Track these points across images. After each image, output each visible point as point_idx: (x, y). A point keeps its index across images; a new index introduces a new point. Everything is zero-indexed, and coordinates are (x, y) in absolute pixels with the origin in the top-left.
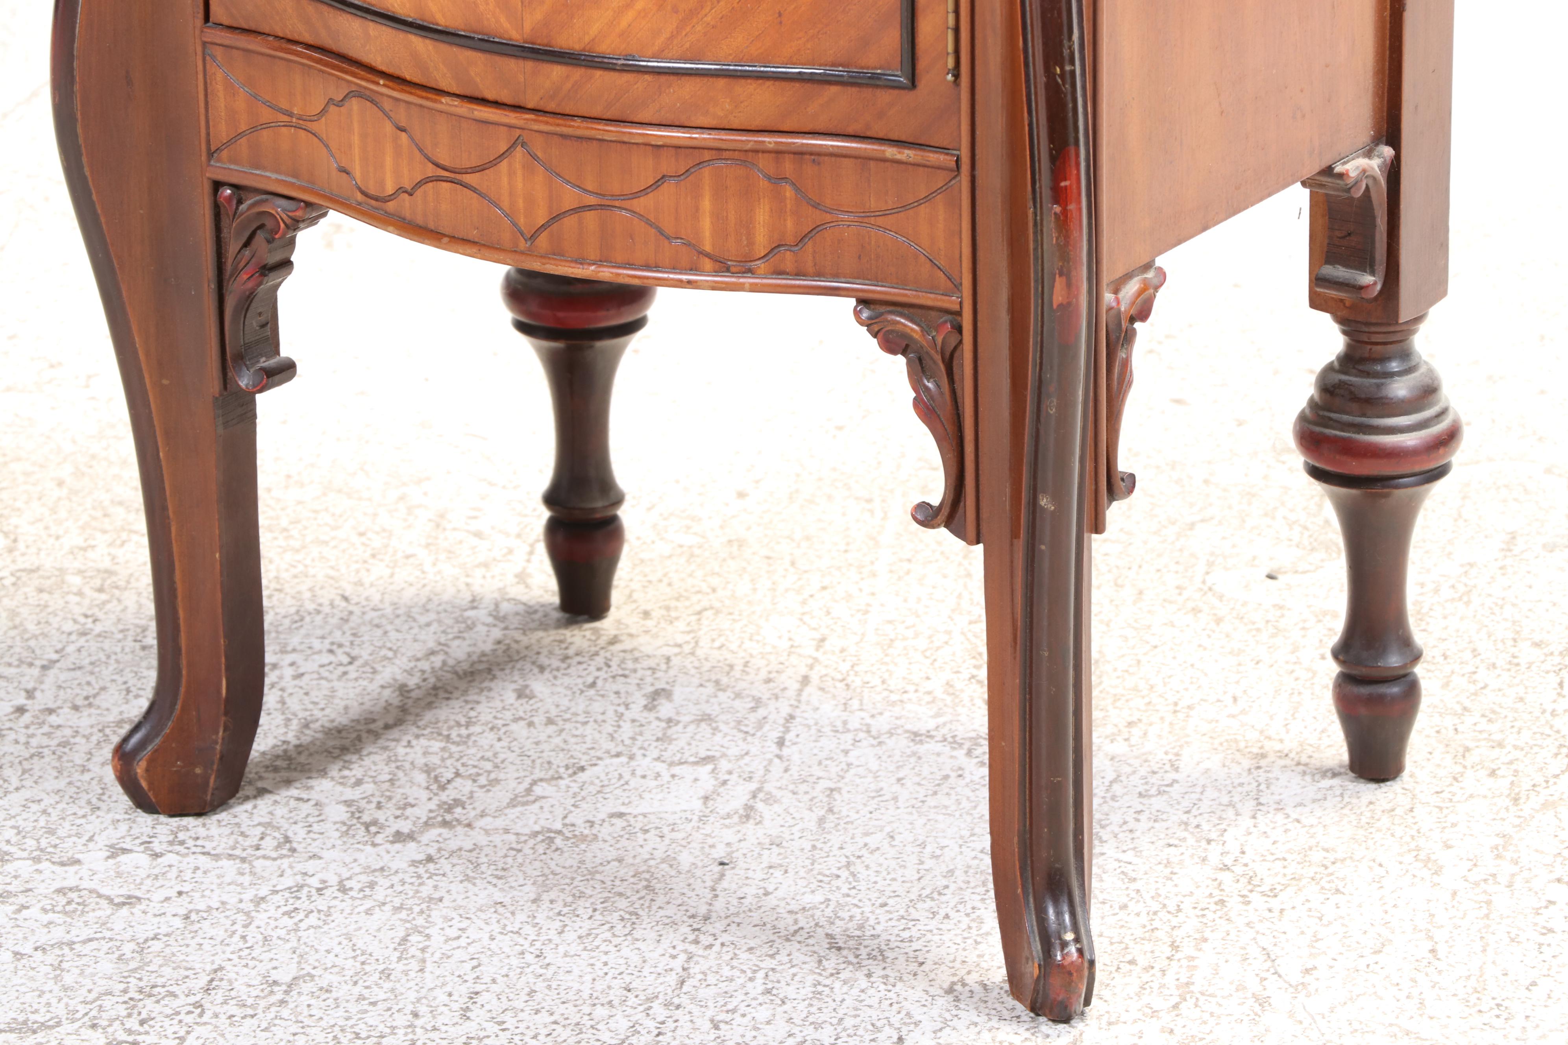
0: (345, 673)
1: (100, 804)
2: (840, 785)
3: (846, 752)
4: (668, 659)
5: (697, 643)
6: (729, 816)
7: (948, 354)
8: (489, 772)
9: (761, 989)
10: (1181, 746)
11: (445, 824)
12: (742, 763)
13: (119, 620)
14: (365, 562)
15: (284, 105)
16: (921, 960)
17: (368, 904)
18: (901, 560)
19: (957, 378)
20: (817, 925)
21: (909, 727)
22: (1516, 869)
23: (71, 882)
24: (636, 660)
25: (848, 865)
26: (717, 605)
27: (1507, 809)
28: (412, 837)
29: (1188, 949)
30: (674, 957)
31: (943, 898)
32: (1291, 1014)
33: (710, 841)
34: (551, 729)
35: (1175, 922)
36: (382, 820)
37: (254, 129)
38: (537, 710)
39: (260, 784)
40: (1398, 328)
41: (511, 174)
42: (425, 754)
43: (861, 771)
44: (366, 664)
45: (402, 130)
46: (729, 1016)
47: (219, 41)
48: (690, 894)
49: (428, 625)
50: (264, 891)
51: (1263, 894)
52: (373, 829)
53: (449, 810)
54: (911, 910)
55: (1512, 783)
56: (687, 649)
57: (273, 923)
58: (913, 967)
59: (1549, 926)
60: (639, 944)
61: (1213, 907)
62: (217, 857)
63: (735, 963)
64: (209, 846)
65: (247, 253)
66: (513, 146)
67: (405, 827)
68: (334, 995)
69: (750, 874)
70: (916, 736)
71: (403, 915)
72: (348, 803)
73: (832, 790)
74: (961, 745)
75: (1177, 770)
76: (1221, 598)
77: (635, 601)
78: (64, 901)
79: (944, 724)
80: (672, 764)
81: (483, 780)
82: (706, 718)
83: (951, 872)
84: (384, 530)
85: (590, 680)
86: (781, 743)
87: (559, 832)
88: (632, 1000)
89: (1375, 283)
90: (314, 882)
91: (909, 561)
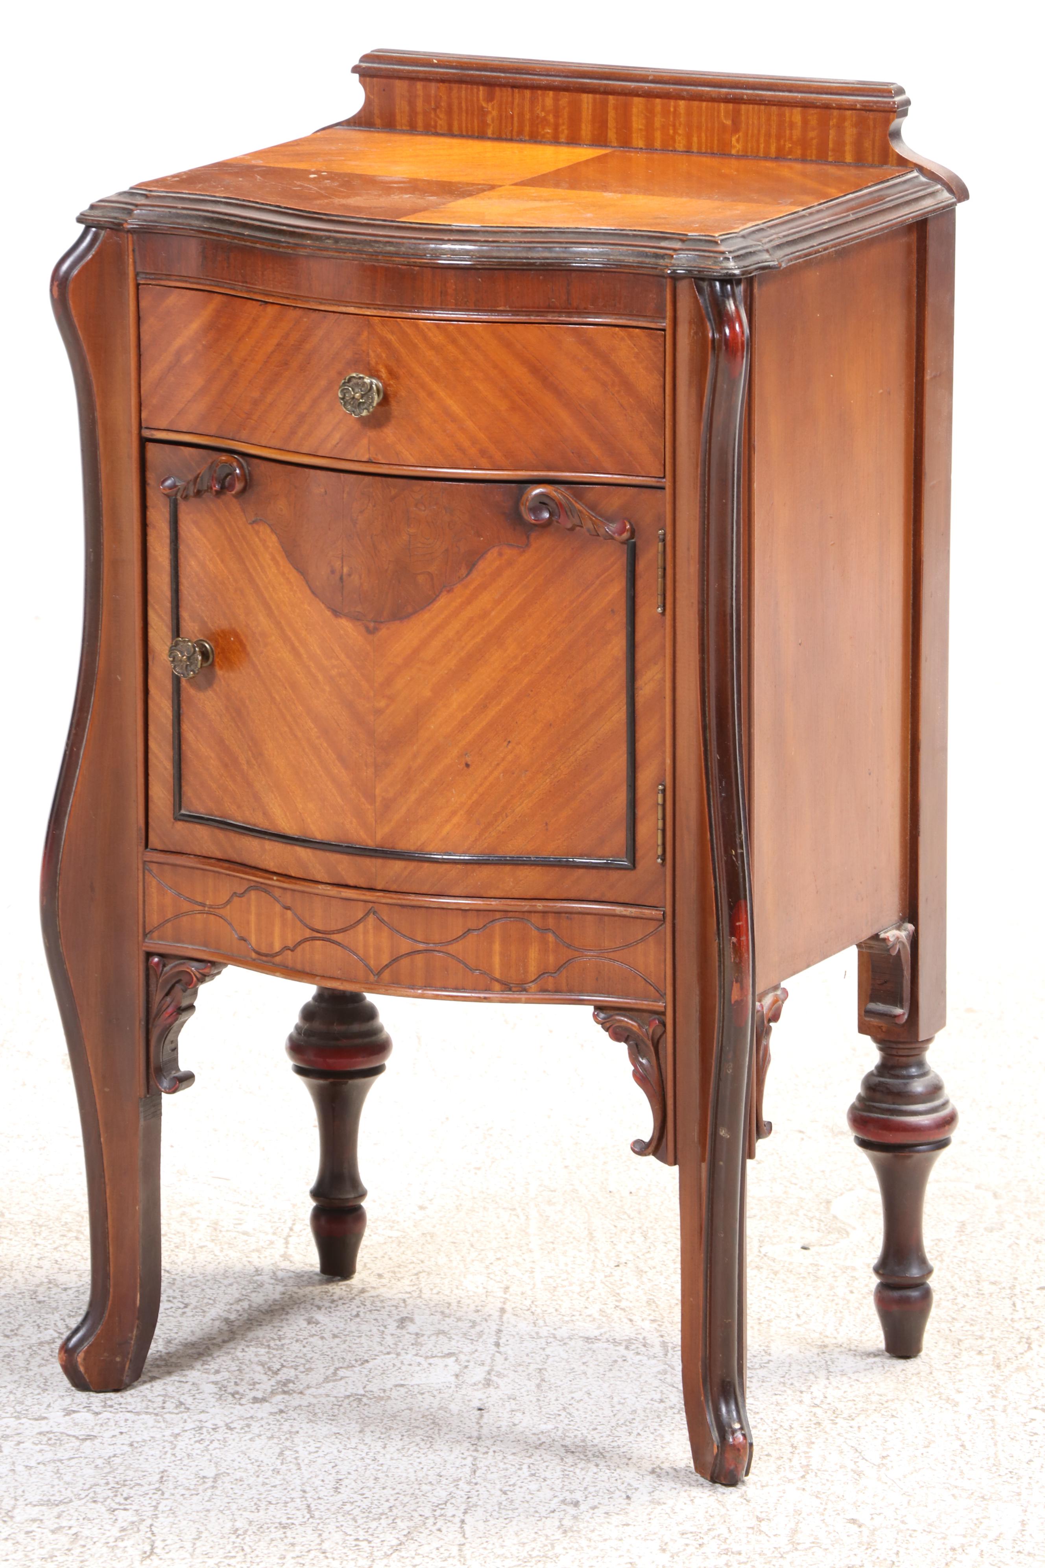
0: (184, 1313)
1: (46, 1387)
2: (545, 1366)
3: (544, 1349)
4: (404, 1301)
5: (421, 1291)
6: (475, 1384)
7: (656, 1040)
8: (304, 1365)
9: (527, 1474)
10: (769, 1342)
11: (284, 1392)
12: (474, 1356)
13: (15, 1287)
14: (172, 1251)
15: (199, 899)
16: (628, 1457)
17: (249, 1436)
18: (547, 1243)
19: (661, 1056)
20: (554, 1440)
21: (581, 1335)
22: (1006, 1403)
23: (47, 1429)
24: (382, 1301)
25: (564, 1409)
26: (426, 1269)
27: (994, 1372)
28: (264, 1400)
29: (802, 1448)
30: (464, 1459)
31: (633, 1425)
32: (879, 1479)
33: (467, 1398)
34: (337, 1340)
35: (790, 1434)
36: (241, 1391)
37: (177, 916)
38: (324, 1330)
39: (150, 1374)
40: (917, 1045)
41: (366, 932)
42: (256, 1355)
43: (557, 1359)
44: (196, 1307)
45: (288, 908)
46: (511, 1488)
47: (154, 860)
48: (463, 1426)
49: (231, 1285)
50: (177, 1431)
51: (845, 1419)
52: (237, 1396)
53: (285, 1385)
54: (614, 1431)
55: (994, 1358)
56: (415, 1294)
57: (190, 1447)
58: (626, 1460)
59: (1034, 1431)
60: (438, 1453)
61: (813, 1426)
62: (138, 1413)
63: (505, 1461)
64: (130, 1408)
65: (168, 999)
66: (367, 914)
67: (260, 1395)
68: (246, 1482)
69: (500, 1415)
70: (587, 1339)
71: (276, 1441)
72: (215, 1383)
73: (540, 1370)
74: (620, 1344)
75: (770, 1354)
76: (774, 1260)
77: (369, 1269)
78: (46, 1439)
79: (605, 1333)
80: (427, 1357)
81: (301, 1369)
82: (440, 1332)
83: (634, 1412)
84: (178, 1233)
85: (354, 1313)
86: (497, 1345)
87: (364, 1395)
88: (444, 1481)
89: (904, 1014)
90: (209, 1425)
91: (553, 1243)
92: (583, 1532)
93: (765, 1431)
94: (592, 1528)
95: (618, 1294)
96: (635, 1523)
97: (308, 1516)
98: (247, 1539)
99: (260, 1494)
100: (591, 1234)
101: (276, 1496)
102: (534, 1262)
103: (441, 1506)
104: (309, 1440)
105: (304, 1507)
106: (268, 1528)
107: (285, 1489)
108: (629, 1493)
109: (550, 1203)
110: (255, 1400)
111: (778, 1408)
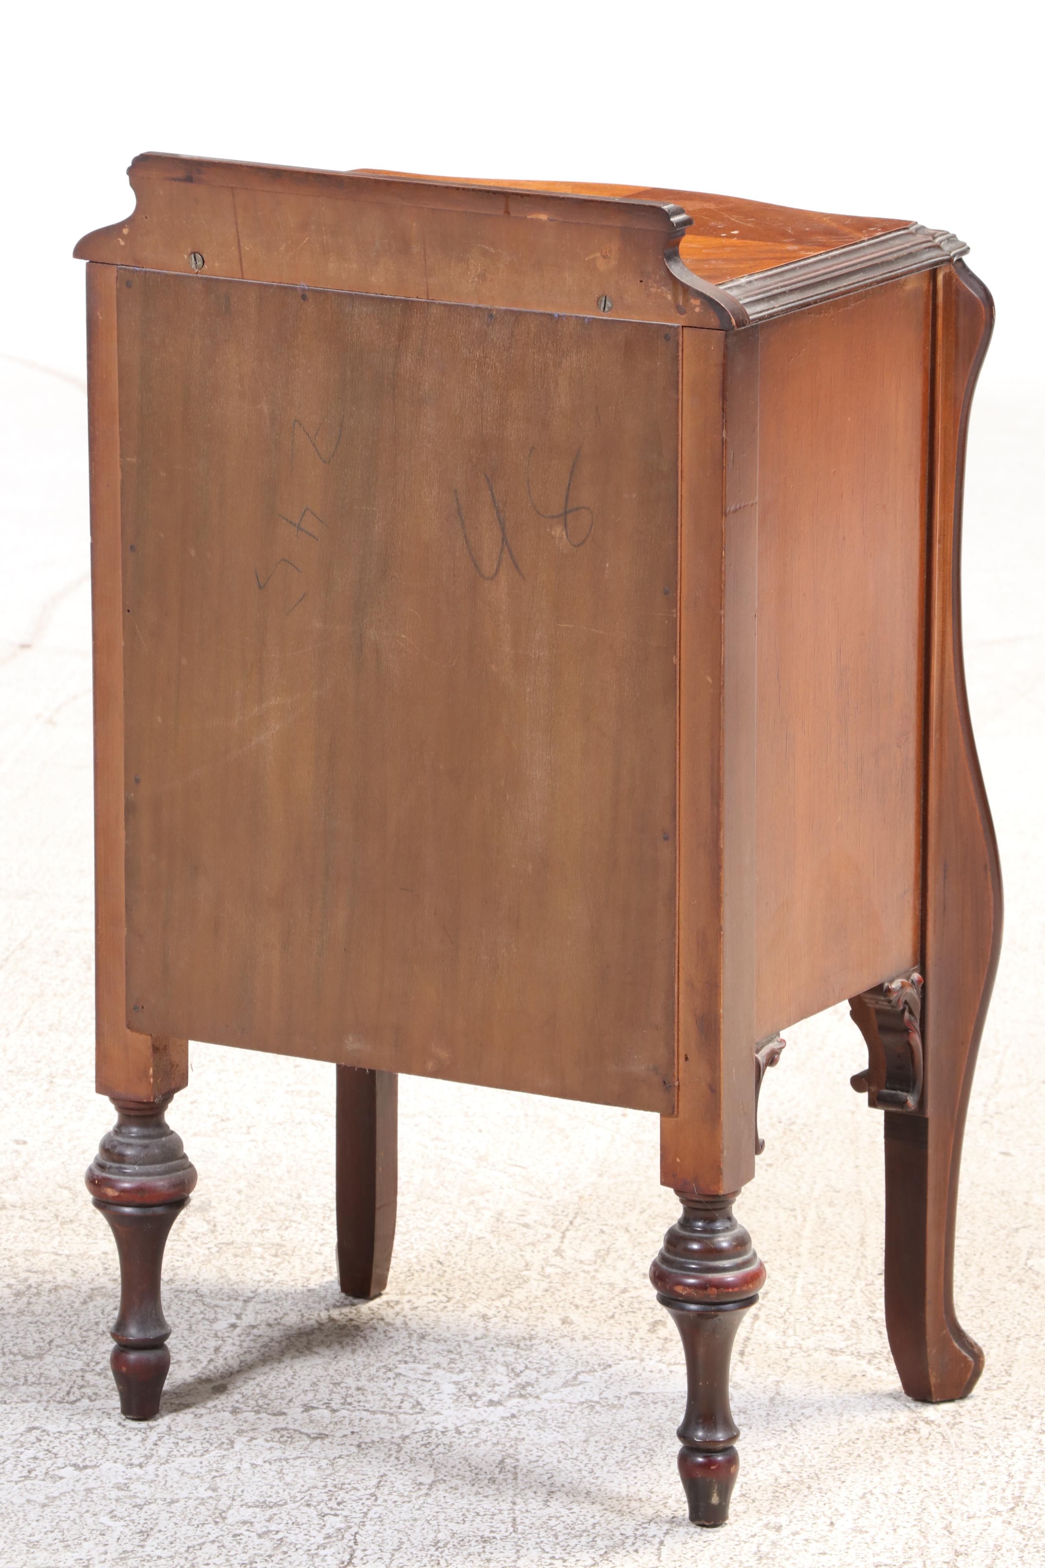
92: (778, 1560)
93: (986, 1457)
94: (788, 1556)
95: (874, 1304)
96: (832, 1552)
97: (511, 1529)
98: (446, 1551)
99: (470, 1504)
100: (863, 1239)
101: (485, 1506)
102: (799, 1266)
103: (644, 1525)
104: (533, 1448)
105: (510, 1520)
106: (469, 1541)
107: (496, 1500)
108: (834, 1520)
109: (831, 1204)
110: (491, 1403)
111: (1005, 1433)
